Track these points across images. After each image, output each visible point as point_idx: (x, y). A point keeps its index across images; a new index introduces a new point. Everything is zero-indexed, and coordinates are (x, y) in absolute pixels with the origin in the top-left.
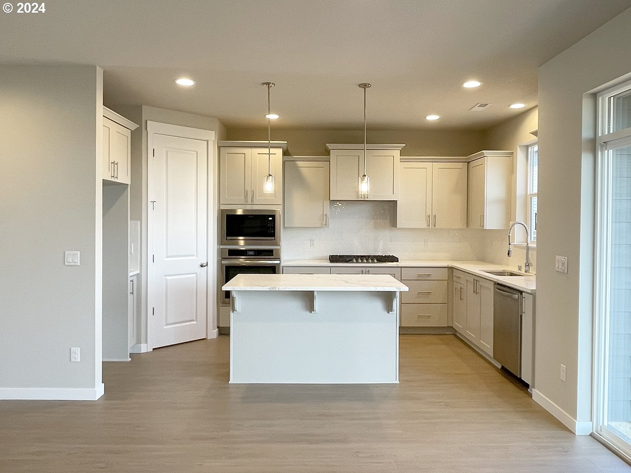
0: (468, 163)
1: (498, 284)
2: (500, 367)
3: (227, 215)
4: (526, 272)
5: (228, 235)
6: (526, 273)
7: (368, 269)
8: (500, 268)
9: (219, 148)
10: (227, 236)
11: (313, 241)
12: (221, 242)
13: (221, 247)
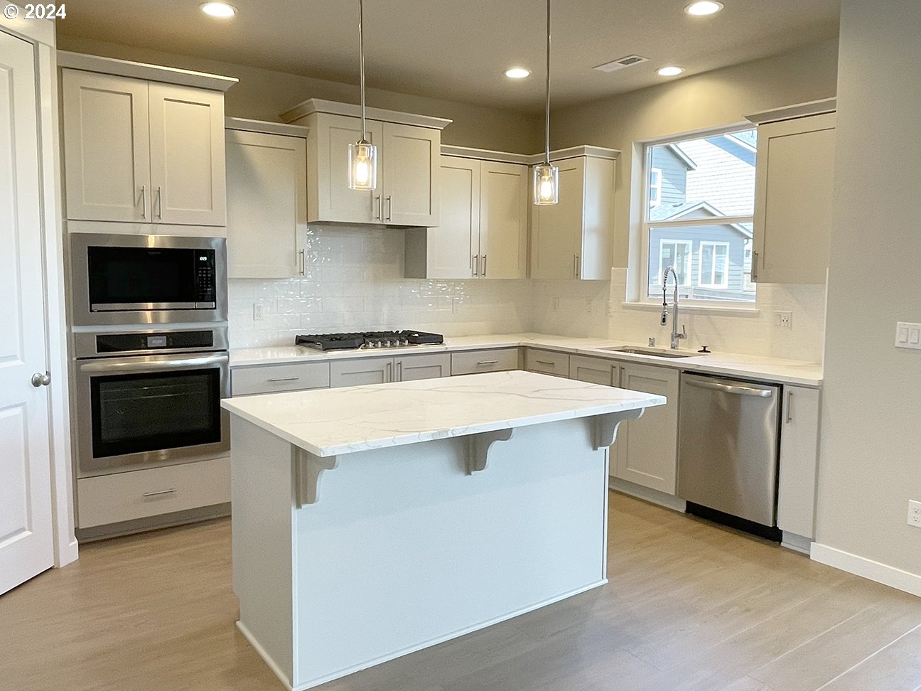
0: (531, 166)
1: (687, 372)
2: (683, 510)
3: (89, 247)
4: (672, 348)
5: (93, 300)
6: (672, 350)
7: (397, 360)
8: (621, 344)
9: (60, 69)
10: (91, 303)
11: (259, 308)
12: (74, 317)
13: (75, 329)
